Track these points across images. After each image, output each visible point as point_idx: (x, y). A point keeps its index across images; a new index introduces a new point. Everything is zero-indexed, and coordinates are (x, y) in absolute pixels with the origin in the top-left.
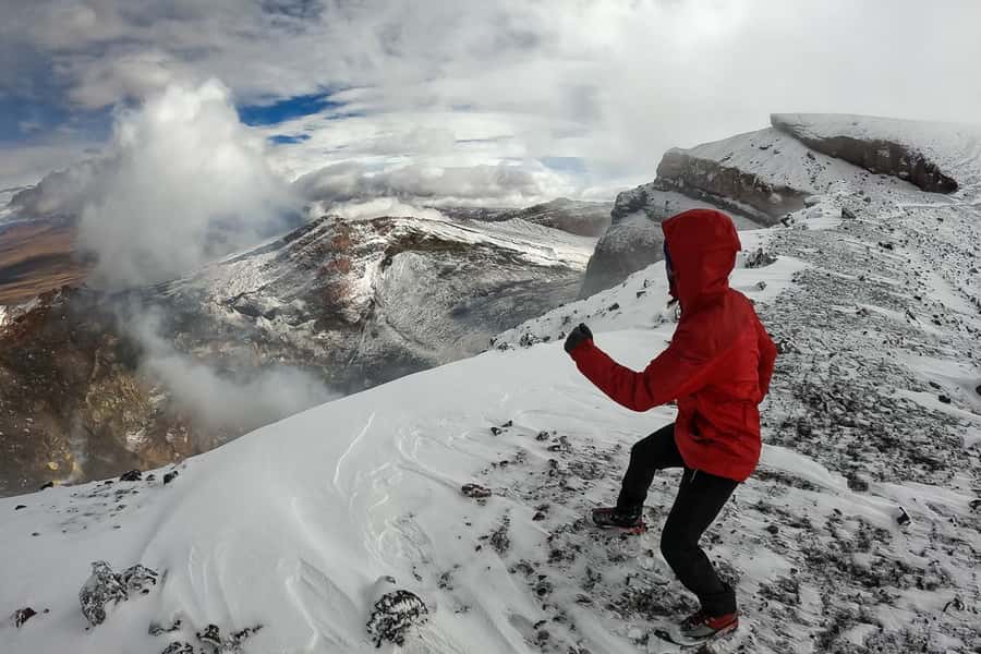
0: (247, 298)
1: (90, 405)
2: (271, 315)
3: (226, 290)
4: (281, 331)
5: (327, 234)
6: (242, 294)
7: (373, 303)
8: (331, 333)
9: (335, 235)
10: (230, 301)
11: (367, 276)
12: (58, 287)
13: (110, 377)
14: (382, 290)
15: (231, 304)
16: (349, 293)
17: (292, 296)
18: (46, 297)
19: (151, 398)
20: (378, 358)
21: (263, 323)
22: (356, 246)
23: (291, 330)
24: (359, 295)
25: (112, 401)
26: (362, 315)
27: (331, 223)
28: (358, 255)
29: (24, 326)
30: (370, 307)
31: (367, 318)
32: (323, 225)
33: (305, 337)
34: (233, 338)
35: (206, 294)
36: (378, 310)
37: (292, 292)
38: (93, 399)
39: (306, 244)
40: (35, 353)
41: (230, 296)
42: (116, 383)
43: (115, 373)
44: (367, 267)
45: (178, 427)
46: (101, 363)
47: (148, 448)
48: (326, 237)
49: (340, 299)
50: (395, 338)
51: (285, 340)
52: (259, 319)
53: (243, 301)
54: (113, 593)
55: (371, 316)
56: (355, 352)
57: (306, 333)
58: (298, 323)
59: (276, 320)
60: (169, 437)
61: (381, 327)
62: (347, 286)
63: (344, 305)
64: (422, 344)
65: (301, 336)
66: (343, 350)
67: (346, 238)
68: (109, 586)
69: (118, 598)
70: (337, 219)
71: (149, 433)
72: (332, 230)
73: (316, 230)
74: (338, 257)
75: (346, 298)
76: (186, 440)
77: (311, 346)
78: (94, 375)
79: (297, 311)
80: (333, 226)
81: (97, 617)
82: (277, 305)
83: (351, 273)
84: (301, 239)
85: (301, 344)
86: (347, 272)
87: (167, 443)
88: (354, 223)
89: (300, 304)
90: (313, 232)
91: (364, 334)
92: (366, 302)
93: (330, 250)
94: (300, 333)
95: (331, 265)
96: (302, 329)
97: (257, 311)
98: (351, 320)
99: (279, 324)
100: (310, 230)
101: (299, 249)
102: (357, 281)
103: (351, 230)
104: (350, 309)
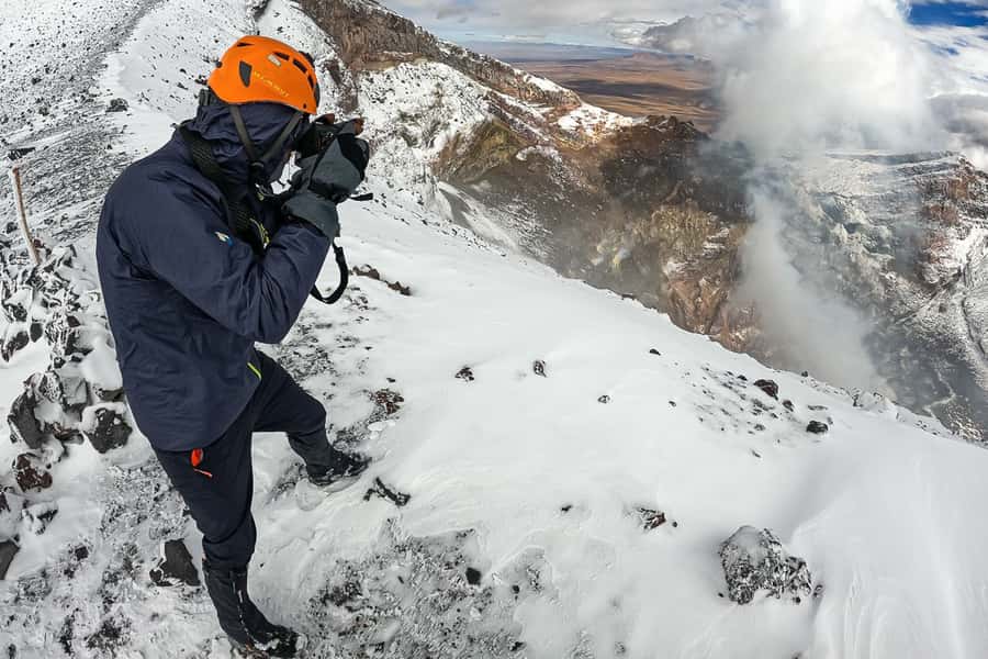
0: (836, 199)
1: (653, 220)
2: (852, 228)
3: (820, 182)
4: (854, 249)
5: (946, 172)
6: (833, 193)
7: (959, 274)
8: (901, 280)
9: (954, 178)
10: (819, 194)
11: (968, 241)
12: (667, 116)
13: (681, 208)
14: (975, 263)
15: (818, 196)
16: (941, 248)
17: (881, 220)
18: (654, 120)
19: (706, 243)
20: (931, 335)
21: (840, 231)
22: (971, 201)
23: (864, 252)
24: (949, 257)
25: (672, 227)
26: (942, 280)
27: (954, 162)
28: (970, 211)
29: (627, 136)
30: (954, 276)
31: (944, 287)
32: (944, 160)
33: (874, 268)
34: (805, 230)
35: (798, 177)
36: (959, 285)
37: (883, 216)
38: (659, 217)
39: (919, 173)
40: (627, 159)
41: (821, 189)
42: (683, 214)
43: (687, 205)
44: (973, 231)
45: (714, 279)
46: (679, 191)
47: (680, 279)
48: (943, 175)
49: (929, 251)
50: (960, 328)
51: (853, 260)
52: (838, 225)
53: (831, 201)
54: (775, 584)
55: (949, 287)
56: (912, 312)
57: (878, 266)
58: (873, 250)
59: (854, 235)
60: (703, 282)
61: (953, 304)
62: (942, 240)
63: (929, 258)
64: (983, 352)
65: (871, 264)
66: (902, 303)
67: (965, 186)
68: (776, 576)
69: (774, 592)
70: (963, 161)
71: (689, 270)
72: (952, 171)
73: (935, 163)
74: (947, 203)
75: (935, 253)
76: (714, 292)
77: (874, 281)
78: (668, 199)
79: (879, 239)
80: (956, 166)
81: (743, 595)
82: (863, 221)
83: (953, 229)
84: (916, 165)
85: (866, 272)
86: (949, 224)
87: (698, 286)
88: (979, 173)
89: (885, 232)
90: (931, 163)
91: (932, 302)
92: (952, 269)
93: (940, 191)
94: (871, 262)
95: (936, 208)
96: (875, 258)
97: (841, 217)
98: (927, 278)
99: (855, 240)
100: (928, 160)
101: (909, 175)
102: (955, 240)
103: (973, 180)
104: (932, 266)
